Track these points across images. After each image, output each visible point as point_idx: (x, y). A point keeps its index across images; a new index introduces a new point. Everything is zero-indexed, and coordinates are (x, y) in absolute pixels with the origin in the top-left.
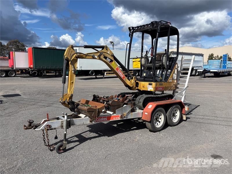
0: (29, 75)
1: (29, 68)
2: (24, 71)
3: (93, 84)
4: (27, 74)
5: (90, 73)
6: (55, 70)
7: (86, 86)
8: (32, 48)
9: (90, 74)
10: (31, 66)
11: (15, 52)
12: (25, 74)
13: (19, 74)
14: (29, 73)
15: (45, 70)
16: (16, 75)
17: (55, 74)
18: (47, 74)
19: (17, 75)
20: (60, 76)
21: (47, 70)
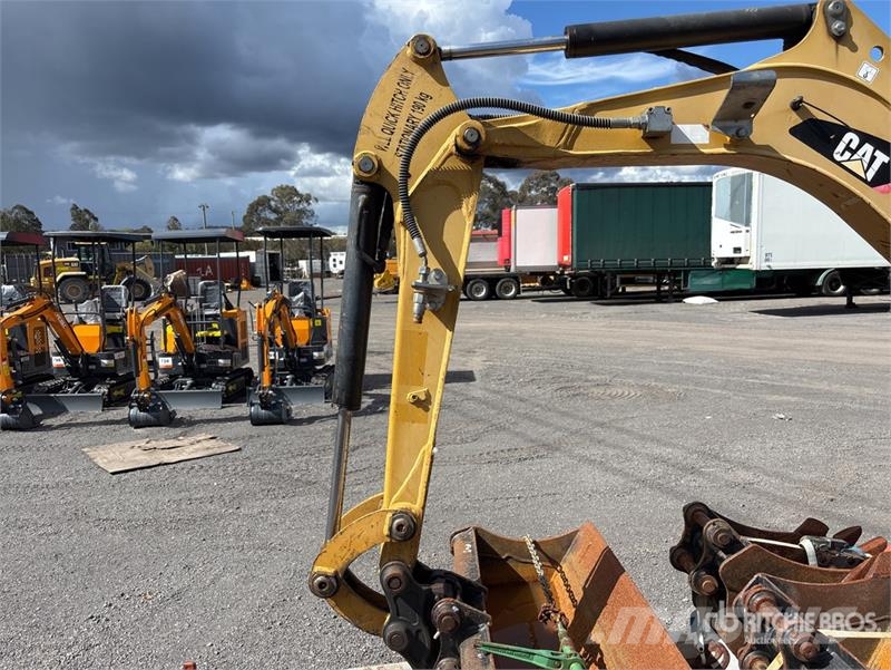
0: (562, 293)
1: (560, 265)
2: (552, 278)
3: (820, 342)
4: (556, 289)
5: (819, 283)
6: (659, 274)
7: (777, 354)
8: (573, 190)
9: (820, 287)
10: (566, 258)
11: (518, 211)
12: (550, 289)
13: (534, 289)
14: (560, 283)
15: (618, 273)
16: (518, 292)
17: (655, 288)
18: (628, 289)
19: (523, 294)
20: (675, 296)
21: (624, 272)
